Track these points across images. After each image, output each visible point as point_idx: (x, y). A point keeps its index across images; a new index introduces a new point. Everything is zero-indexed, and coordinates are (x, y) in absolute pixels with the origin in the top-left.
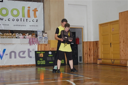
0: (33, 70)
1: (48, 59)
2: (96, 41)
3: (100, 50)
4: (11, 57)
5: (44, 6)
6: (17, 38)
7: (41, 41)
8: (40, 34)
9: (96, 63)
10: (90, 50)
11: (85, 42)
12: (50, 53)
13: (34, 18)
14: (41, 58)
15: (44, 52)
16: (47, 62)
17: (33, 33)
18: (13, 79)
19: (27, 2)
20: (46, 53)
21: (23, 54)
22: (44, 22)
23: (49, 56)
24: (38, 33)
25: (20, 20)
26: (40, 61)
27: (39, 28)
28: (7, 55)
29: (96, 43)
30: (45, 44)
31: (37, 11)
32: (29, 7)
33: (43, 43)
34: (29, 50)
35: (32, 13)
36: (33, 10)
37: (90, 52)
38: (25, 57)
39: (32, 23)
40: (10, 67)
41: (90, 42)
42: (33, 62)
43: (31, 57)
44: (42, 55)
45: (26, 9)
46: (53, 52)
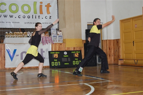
2: (117, 40)
3: (121, 49)
4: (22, 59)
5: (58, 1)
6: (28, 37)
7: (55, 40)
9: (117, 64)
10: (110, 49)
11: (105, 40)
12: (65, 53)
13: (46, 15)
14: (56, 58)
15: (59, 53)
16: (62, 63)
18: (25, 83)
20: (61, 53)
23: (64, 56)
24: (52, 31)
25: (31, 17)
26: (55, 62)
28: (17, 55)
29: (117, 41)
30: (60, 43)
31: (50, 6)
32: (41, 3)
33: (58, 42)
34: (42, 50)
35: (44, 9)
36: (46, 6)
37: (110, 52)
39: (44, 20)
41: (110, 40)
44: (56, 56)
45: (38, 5)
46: (69, 52)
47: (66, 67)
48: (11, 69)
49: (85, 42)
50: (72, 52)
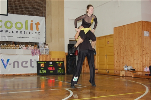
0: (35, 78)
1: (49, 68)
3: (96, 61)
4: (14, 67)
5: (46, 20)
6: (20, 49)
7: (42, 52)
8: (41, 46)
12: (51, 63)
13: (36, 31)
14: (42, 67)
15: (45, 63)
16: (48, 71)
17: (35, 45)
18: (16, 87)
19: (31, 16)
20: (47, 63)
21: (26, 64)
22: (46, 34)
23: (50, 65)
24: (40, 45)
25: (23, 32)
26: (41, 70)
27: (41, 40)
28: (10, 64)
30: (46, 55)
31: (40, 24)
32: (32, 21)
33: (45, 54)
34: (31, 60)
35: (34, 26)
36: (36, 24)
38: (27, 67)
39: (34, 36)
40: (14, 75)
42: (35, 71)
43: (33, 67)
44: (43, 65)
45: (29, 23)
46: (54, 62)
47: (51, 74)
48: (5, 75)
49: (67, 54)
50: (56, 63)
